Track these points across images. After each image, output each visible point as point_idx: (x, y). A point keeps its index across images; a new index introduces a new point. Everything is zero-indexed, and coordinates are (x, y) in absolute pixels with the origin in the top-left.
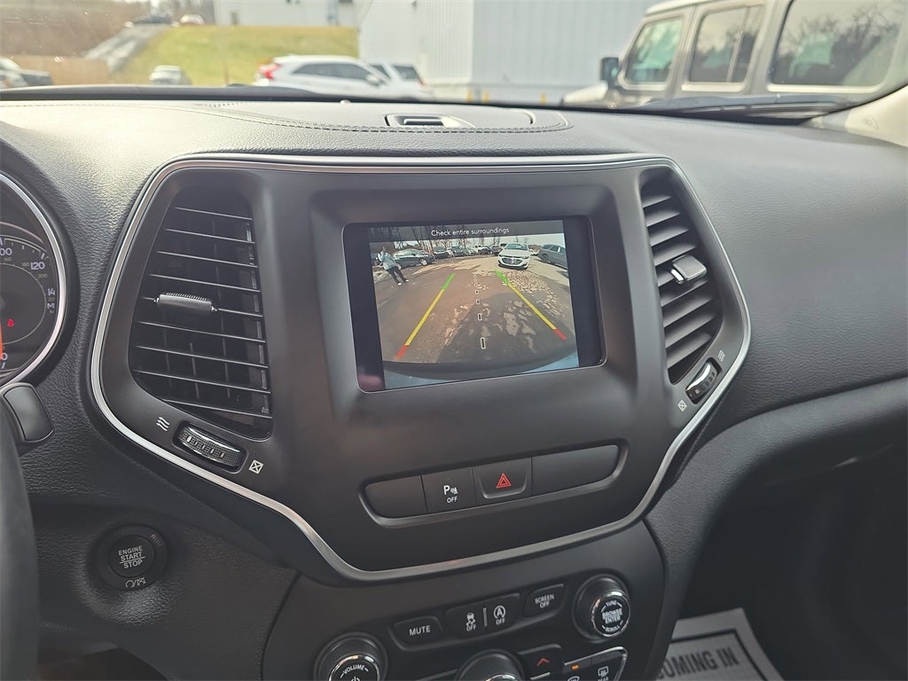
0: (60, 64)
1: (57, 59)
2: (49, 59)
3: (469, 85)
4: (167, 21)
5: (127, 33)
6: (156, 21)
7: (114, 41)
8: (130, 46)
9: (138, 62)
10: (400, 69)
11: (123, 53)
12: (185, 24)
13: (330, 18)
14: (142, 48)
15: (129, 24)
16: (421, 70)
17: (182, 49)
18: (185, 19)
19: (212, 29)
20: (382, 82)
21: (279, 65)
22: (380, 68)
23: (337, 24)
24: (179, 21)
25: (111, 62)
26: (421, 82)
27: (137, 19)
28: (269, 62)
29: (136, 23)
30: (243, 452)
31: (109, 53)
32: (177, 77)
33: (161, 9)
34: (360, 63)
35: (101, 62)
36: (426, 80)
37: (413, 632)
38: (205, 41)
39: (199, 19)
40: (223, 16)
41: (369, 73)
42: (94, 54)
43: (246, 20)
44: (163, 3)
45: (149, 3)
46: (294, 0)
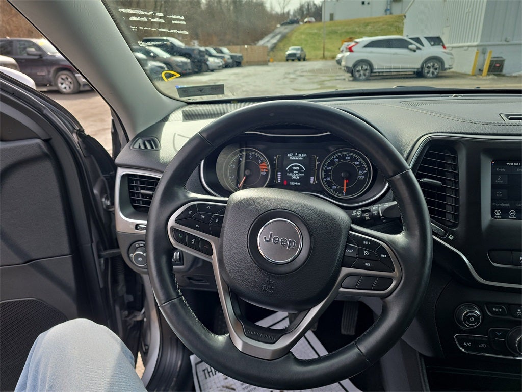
0: (247, 49)
1: (246, 47)
2: (242, 47)
3: (477, 46)
4: (297, 22)
5: (277, 31)
6: (292, 22)
7: (271, 35)
8: (278, 37)
9: (281, 45)
10: (429, 39)
11: (274, 41)
12: (306, 22)
13: (387, 10)
14: (284, 37)
15: (279, 26)
16: (444, 39)
17: (303, 36)
18: (306, 20)
19: (319, 24)
20: (418, 48)
21: (357, 43)
22: (417, 40)
23: (391, 13)
24: (303, 22)
25: (269, 45)
26: (444, 48)
27: (282, 23)
28: (351, 40)
29: (282, 25)
31: (268, 41)
32: (299, 52)
33: (294, 16)
34: (405, 38)
35: (264, 47)
36: (446, 45)
38: (316, 31)
39: (313, 20)
40: (326, 16)
41: (412, 44)
42: (261, 43)
43: (337, 18)
44: (295, 12)
45: (288, 13)
46: (366, 3)
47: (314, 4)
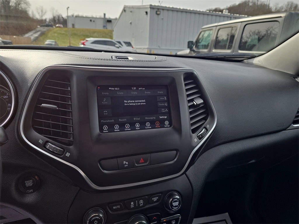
0: (15, 38)
1: (14, 37)
2: (11, 36)
3: (147, 48)
4: (51, 26)
5: (38, 29)
6: (47, 26)
7: (34, 31)
8: (39, 33)
9: (41, 38)
10: (126, 43)
11: (36, 35)
12: (57, 27)
13: (104, 26)
14: (43, 34)
15: (39, 26)
16: (133, 44)
17: (56, 35)
18: (57, 25)
19: (66, 29)
20: (120, 47)
21: (87, 41)
22: (119, 43)
23: (106, 28)
24: (55, 26)
25: (32, 38)
26: (133, 48)
27: (41, 25)
28: (84, 40)
29: (41, 26)
30: (64, 150)
31: (32, 35)
32: (54, 43)
33: (50, 22)
34: (113, 41)
35: (29, 38)
36: (134, 47)
37: (114, 208)
38: (64, 32)
39: (62, 26)
40: (70, 25)
41: (116, 44)
42: (27, 35)
43: (77, 26)
44: (50, 20)
45: (45, 20)
46: (92, 21)
47: (62, 17)
